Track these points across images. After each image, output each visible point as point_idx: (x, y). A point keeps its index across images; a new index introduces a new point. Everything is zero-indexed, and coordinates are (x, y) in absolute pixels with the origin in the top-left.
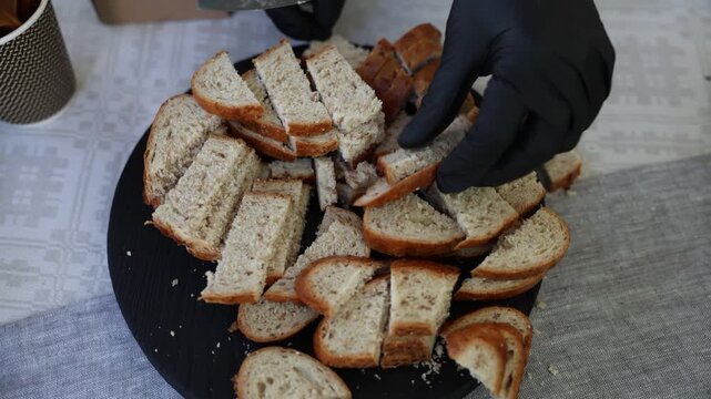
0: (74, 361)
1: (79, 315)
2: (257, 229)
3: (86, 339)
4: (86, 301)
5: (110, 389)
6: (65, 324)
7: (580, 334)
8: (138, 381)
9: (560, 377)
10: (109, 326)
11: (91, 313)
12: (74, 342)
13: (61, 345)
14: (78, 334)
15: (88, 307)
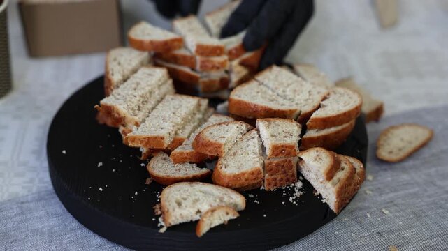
0: (20, 228)
1: (22, 203)
2: (173, 110)
3: (29, 216)
4: (27, 196)
5: (50, 241)
6: (12, 209)
7: (401, 193)
8: (71, 236)
9: (391, 215)
10: (46, 208)
11: (32, 201)
12: (19, 218)
13: (9, 221)
14: (23, 213)
15: (29, 198)
